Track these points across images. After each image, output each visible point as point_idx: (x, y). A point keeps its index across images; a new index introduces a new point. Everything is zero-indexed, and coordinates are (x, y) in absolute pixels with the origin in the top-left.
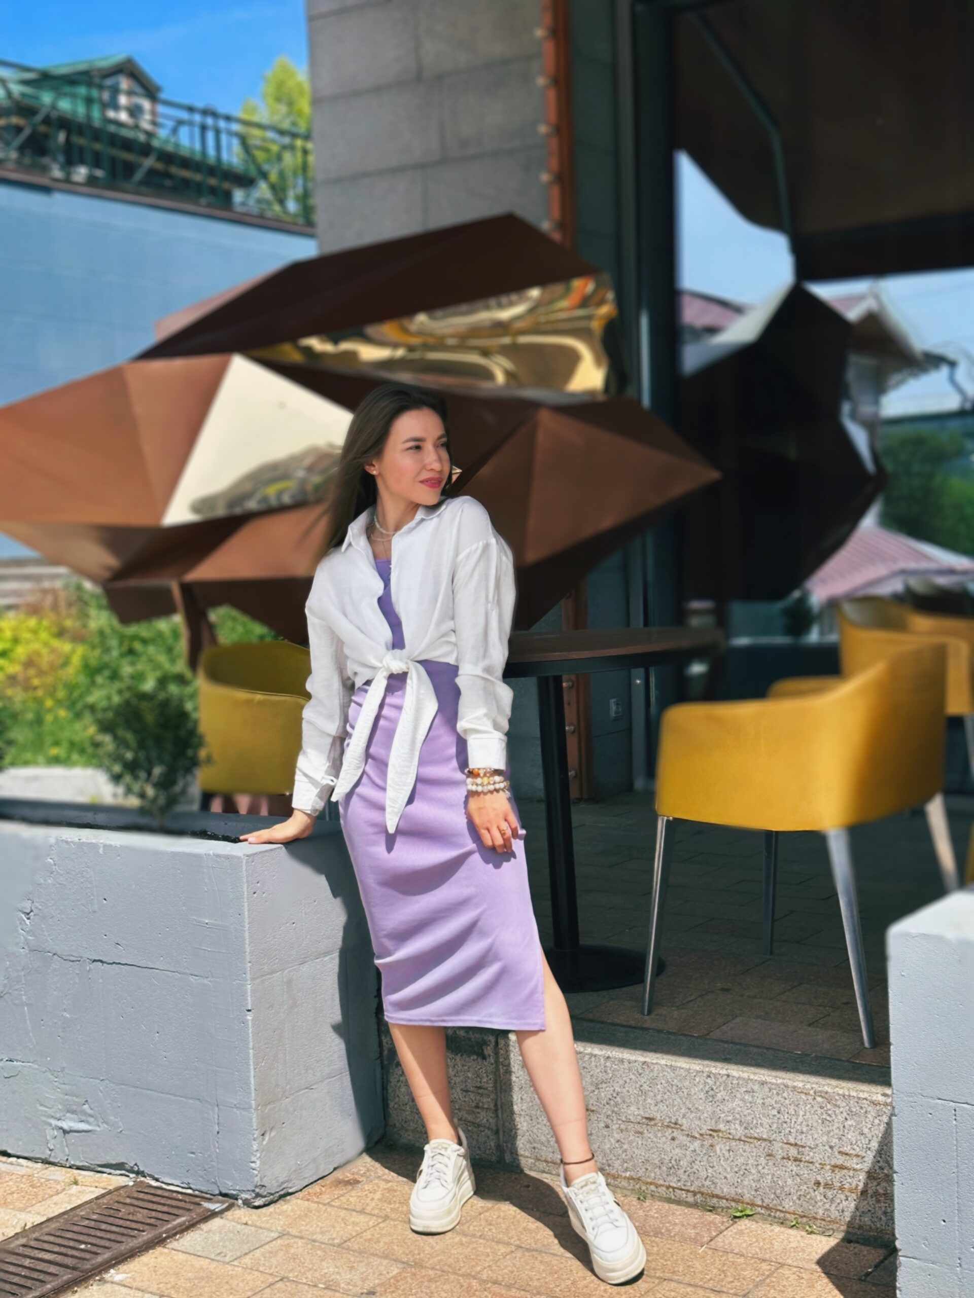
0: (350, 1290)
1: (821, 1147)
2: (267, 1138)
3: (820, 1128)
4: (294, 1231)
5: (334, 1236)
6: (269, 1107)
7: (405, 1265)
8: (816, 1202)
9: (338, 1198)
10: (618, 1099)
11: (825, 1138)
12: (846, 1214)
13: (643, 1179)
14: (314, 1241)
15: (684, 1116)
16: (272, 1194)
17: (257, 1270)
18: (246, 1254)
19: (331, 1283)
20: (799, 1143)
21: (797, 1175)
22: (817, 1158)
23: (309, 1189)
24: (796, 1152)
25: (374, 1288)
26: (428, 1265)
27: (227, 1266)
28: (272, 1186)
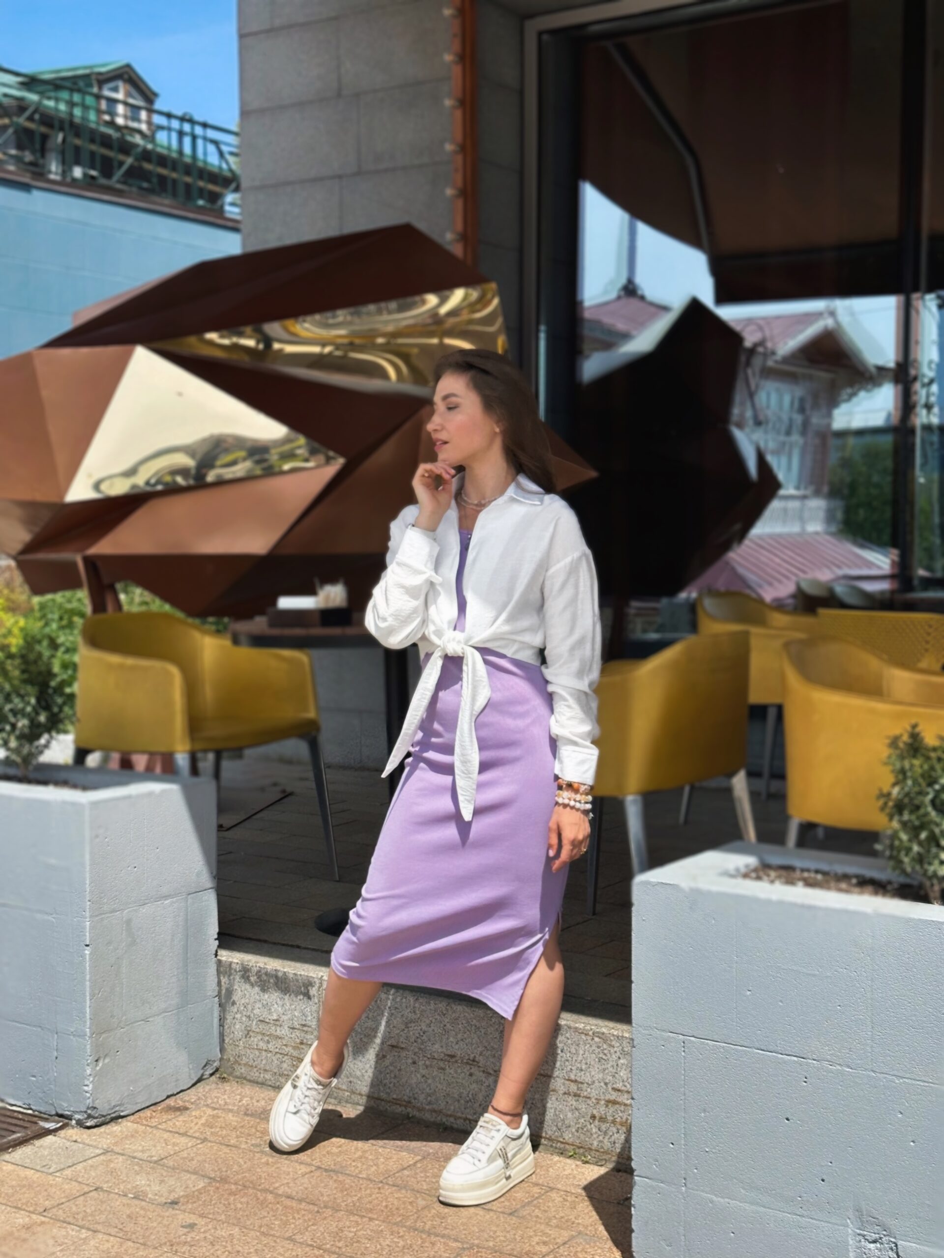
0: (155, 1200)
1: (597, 1084)
2: (100, 1064)
3: (596, 1066)
4: (117, 1149)
5: (154, 1154)
6: (104, 1036)
7: (212, 1180)
8: (591, 1134)
9: (165, 1122)
10: (424, 1038)
11: (601, 1076)
12: (617, 1145)
13: (444, 1111)
14: (135, 1158)
15: (481, 1054)
16: (103, 1116)
17: (76, 1181)
18: (69, 1167)
19: (140, 1193)
20: (578, 1079)
21: (576, 1109)
22: (594, 1094)
23: (141, 1114)
24: (575, 1088)
25: (178, 1198)
26: (232, 1181)
27: (50, 1176)
28: (104, 1108)
